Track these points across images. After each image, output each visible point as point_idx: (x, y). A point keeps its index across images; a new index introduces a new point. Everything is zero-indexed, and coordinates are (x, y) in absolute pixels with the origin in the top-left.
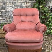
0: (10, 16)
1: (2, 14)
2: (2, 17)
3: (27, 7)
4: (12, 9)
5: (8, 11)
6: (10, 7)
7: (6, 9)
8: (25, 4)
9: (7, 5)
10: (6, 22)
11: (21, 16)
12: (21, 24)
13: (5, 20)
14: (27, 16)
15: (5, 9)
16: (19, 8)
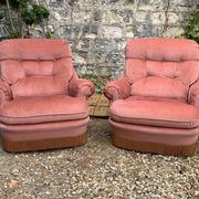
0: (109, 56)
2: (85, 58)
3: (166, 26)
4: (118, 34)
5: (106, 39)
6: (113, 25)
7: (99, 32)
8: (160, 16)
9: (104, 21)
10: (96, 73)
11: (147, 59)
12: (146, 81)
13: (92, 65)
14: (164, 60)
15: (96, 33)
16: (140, 29)
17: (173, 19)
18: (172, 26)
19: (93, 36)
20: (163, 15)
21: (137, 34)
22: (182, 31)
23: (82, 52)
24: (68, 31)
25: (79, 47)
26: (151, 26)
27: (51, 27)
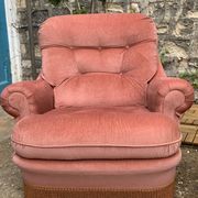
24: (160, 10)
25: (176, 33)
27: (136, 6)
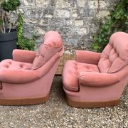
0: (61, 29)
1: (46, 23)
2: (46, 30)
3: (98, 10)
5: (59, 18)
6: (64, 9)
7: (55, 13)
8: (94, 3)
9: (57, 6)
15: (52, 14)
16: (82, 12)
17: (103, 5)
18: (103, 10)
19: (50, 16)
20: (97, 2)
21: (79, 15)
22: (109, 13)
23: (43, 27)
24: (33, 13)
25: (41, 23)
26: (89, 10)
27: (21, 10)
